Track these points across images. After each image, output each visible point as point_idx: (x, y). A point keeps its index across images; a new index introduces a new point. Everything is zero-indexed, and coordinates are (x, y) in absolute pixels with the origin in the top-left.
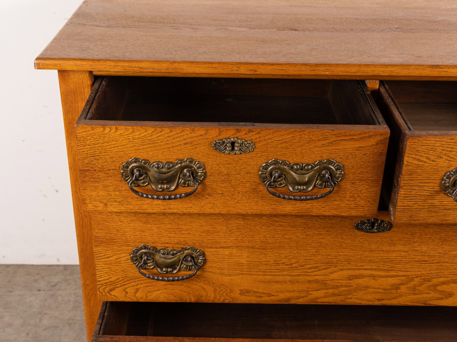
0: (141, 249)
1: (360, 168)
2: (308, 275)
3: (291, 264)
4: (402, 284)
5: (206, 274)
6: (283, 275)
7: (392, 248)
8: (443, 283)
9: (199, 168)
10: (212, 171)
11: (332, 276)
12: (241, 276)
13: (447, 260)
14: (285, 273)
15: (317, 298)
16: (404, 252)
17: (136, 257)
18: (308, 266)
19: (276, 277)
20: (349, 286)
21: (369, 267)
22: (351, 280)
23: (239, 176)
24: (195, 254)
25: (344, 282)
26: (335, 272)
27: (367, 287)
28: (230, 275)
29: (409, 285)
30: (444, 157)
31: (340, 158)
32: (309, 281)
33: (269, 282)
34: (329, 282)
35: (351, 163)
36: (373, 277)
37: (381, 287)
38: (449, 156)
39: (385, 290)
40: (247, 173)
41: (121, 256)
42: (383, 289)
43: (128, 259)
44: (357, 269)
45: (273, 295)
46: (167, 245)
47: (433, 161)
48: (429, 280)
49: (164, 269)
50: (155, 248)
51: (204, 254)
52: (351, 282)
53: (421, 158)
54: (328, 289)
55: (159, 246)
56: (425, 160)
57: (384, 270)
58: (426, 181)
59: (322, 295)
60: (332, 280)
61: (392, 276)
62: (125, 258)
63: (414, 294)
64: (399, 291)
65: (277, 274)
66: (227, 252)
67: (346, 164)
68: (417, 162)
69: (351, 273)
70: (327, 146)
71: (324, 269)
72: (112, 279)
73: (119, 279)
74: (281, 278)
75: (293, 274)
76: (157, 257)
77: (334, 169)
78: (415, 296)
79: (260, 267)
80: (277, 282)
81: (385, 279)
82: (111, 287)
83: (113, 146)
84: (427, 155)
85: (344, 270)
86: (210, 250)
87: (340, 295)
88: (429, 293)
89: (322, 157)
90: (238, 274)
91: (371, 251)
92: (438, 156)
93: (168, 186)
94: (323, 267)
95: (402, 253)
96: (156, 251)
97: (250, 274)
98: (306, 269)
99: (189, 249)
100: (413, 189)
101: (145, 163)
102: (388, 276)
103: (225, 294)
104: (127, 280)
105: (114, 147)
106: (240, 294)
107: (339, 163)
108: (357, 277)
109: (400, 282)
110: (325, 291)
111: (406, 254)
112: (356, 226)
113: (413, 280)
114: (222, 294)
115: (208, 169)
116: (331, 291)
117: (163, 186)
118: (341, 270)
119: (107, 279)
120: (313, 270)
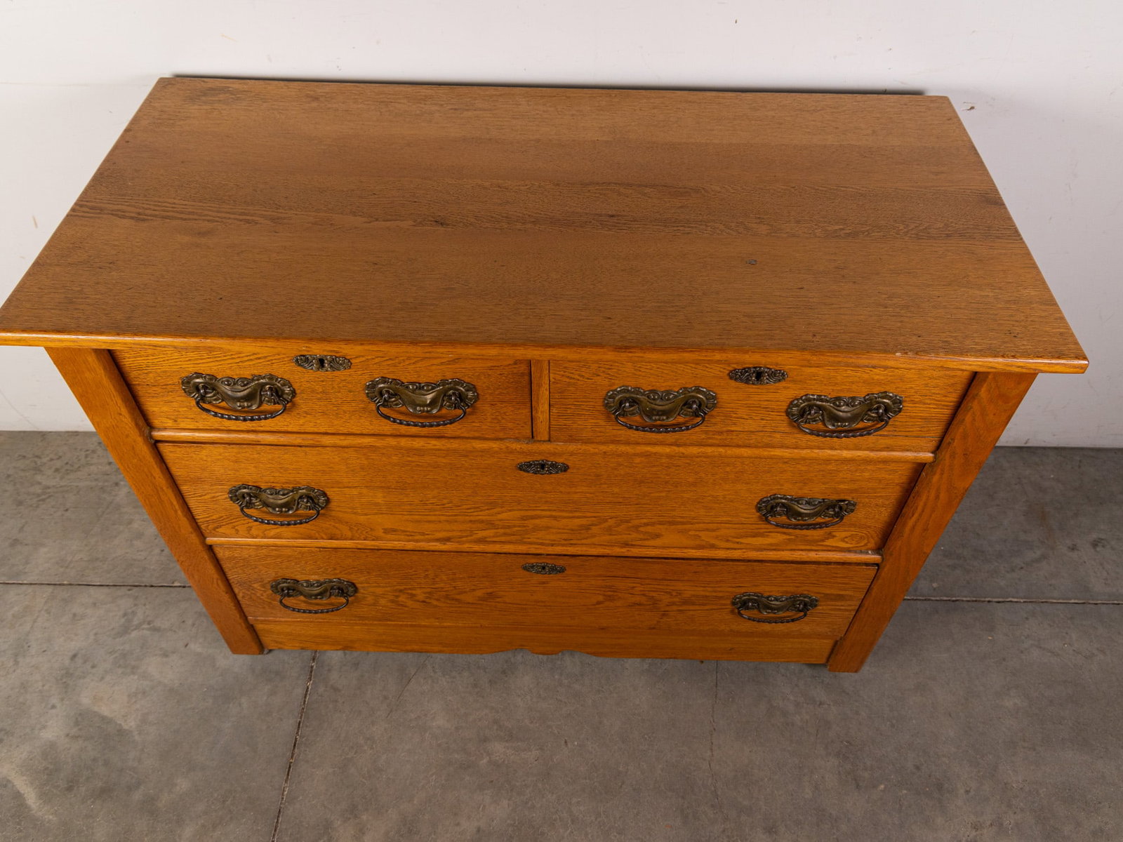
0: (240, 488)
1: (498, 389)
2: (467, 516)
3: (443, 505)
4: (592, 525)
5: (333, 513)
6: (435, 515)
7: (573, 490)
8: (646, 525)
9: (284, 385)
10: (302, 388)
11: (500, 516)
12: (381, 516)
13: (648, 501)
14: (437, 513)
15: (486, 538)
16: (591, 493)
17: (236, 496)
18: (464, 507)
19: (426, 517)
20: (525, 526)
21: (546, 508)
22: (525, 520)
23: (339, 394)
24: (312, 494)
25: (517, 522)
26: (503, 512)
27: (548, 528)
28: (366, 515)
29: (602, 526)
30: (602, 374)
31: (469, 377)
32: (471, 521)
33: (419, 521)
34: (497, 523)
35: (485, 383)
36: (555, 518)
37: (567, 528)
38: (609, 374)
39: (572, 530)
40: (350, 392)
41: (217, 494)
42: (568, 530)
43: (226, 498)
44: (530, 510)
45: (428, 534)
46: (274, 485)
47: (588, 379)
48: (628, 522)
49: (277, 509)
50: (258, 487)
51: (325, 494)
52: (526, 522)
53: (571, 375)
54: (498, 529)
55: (263, 486)
56: (577, 377)
57: (566, 511)
58: (584, 400)
59: (492, 535)
60: (501, 520)
61: (578, 517)
62: (224, 497)
63: (610, 535)
64: (590, 532)
65: (427, 513)
66: (355, 492)
67: (479, 384)
68: (568, 380)
69: (523, 513)
70: (448, 364)
71: (488, 509)
72: (214, 517)
73: (222, 517)
74: (433, 518)
75: (447, 514)
76: (264, 496)
77: (463, 390)
78: (611, 537)
79: (403, 507)
80: (429, 522)
81: (570, 520)
82: (216, 525)
83: (162, 359)
84: (579, 373)
85: (514, 510)
86: (332, 489)
87: (514, 535)
88: (629, 534)
89: (444, 376)
90: (376, 514)
91: (545, 492)
92: (594, 374)
93: (249, 404)
94: (486, 507)
95: (588, 495)
96: (260, 491)
97: (391, 514)
98: (463, 509)
99: (303, 489)
100: (569, 408)
101: (211, 379)
102: (574, 517)
103: (364, 533)
104: (234, 519)
105: (164, 361)
106: (384, 533)
107: (468, 383)
108: (533, 518)
109: (590, 523)
110: (495, 531)
111: (592, 495)
112: (519, 468)
113: (607, 521)
114: (361, 533)
115: (296, 386)
116: (502, 531)
117: (242, 404)
118: (510, 511)
119: (207, 517)
120: (472, 510)
